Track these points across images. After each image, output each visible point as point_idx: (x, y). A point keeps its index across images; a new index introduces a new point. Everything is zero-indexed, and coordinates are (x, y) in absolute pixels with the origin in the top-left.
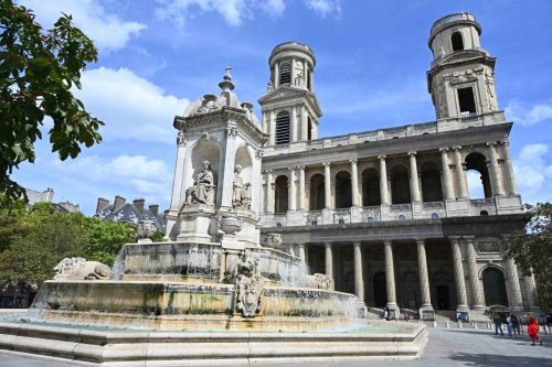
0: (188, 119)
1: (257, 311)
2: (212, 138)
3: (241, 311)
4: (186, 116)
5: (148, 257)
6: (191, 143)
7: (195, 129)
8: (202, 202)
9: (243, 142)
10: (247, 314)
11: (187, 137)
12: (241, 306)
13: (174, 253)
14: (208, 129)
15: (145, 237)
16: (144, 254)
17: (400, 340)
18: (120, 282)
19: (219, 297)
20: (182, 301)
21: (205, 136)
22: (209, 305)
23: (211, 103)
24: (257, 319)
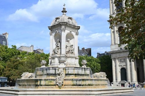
0: (51, 27)
1: (62, 85)
2: (58, 32)
3: (58, 85)
4: (51, 26)
5: (41, 71)
6: (54, 34)
7: (54, 29)
8: (56, 53)
9: (69, 31)
10: (59, 86)
11: (52, 32)
12: (57, 83)
13: (46, 70)
14: (57, 29)
15: (43, 65)
16: (40, 70)
17: (92, 91)
18: (36, 78)
19: (52, 81)
20: (43, 83)
21: (56, 32)
22: (50, 84)
23: (58, 20)
24: (62, 87)
